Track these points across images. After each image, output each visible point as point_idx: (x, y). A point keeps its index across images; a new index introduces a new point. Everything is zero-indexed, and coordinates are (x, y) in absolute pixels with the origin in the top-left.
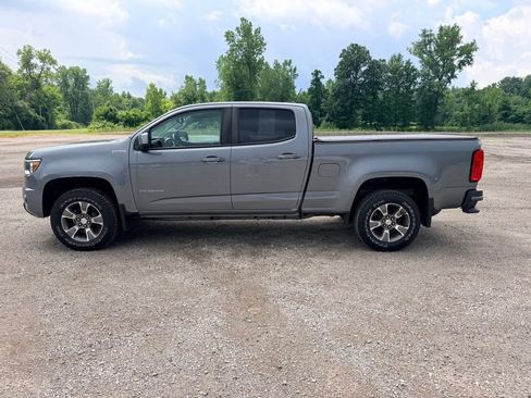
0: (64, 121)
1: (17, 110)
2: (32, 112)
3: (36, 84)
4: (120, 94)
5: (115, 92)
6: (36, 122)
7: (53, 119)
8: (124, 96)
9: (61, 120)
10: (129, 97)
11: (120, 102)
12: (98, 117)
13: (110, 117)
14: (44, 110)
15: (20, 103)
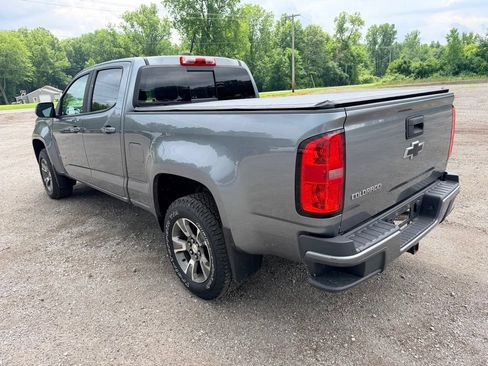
0: (367, 76)
1: (328, 69)
2: (339, 71)
3: (345, 46)
4: (429, 44)
5: (422, 43)
6: (341, 78)
7: (356, 75)
8: (432, 46)
9: (364, 74)
10: (438, 46)
11: (426, 52)
12: (392, 70)
13: (404, 70)
14: (350, 67)
15: (331, 64)
